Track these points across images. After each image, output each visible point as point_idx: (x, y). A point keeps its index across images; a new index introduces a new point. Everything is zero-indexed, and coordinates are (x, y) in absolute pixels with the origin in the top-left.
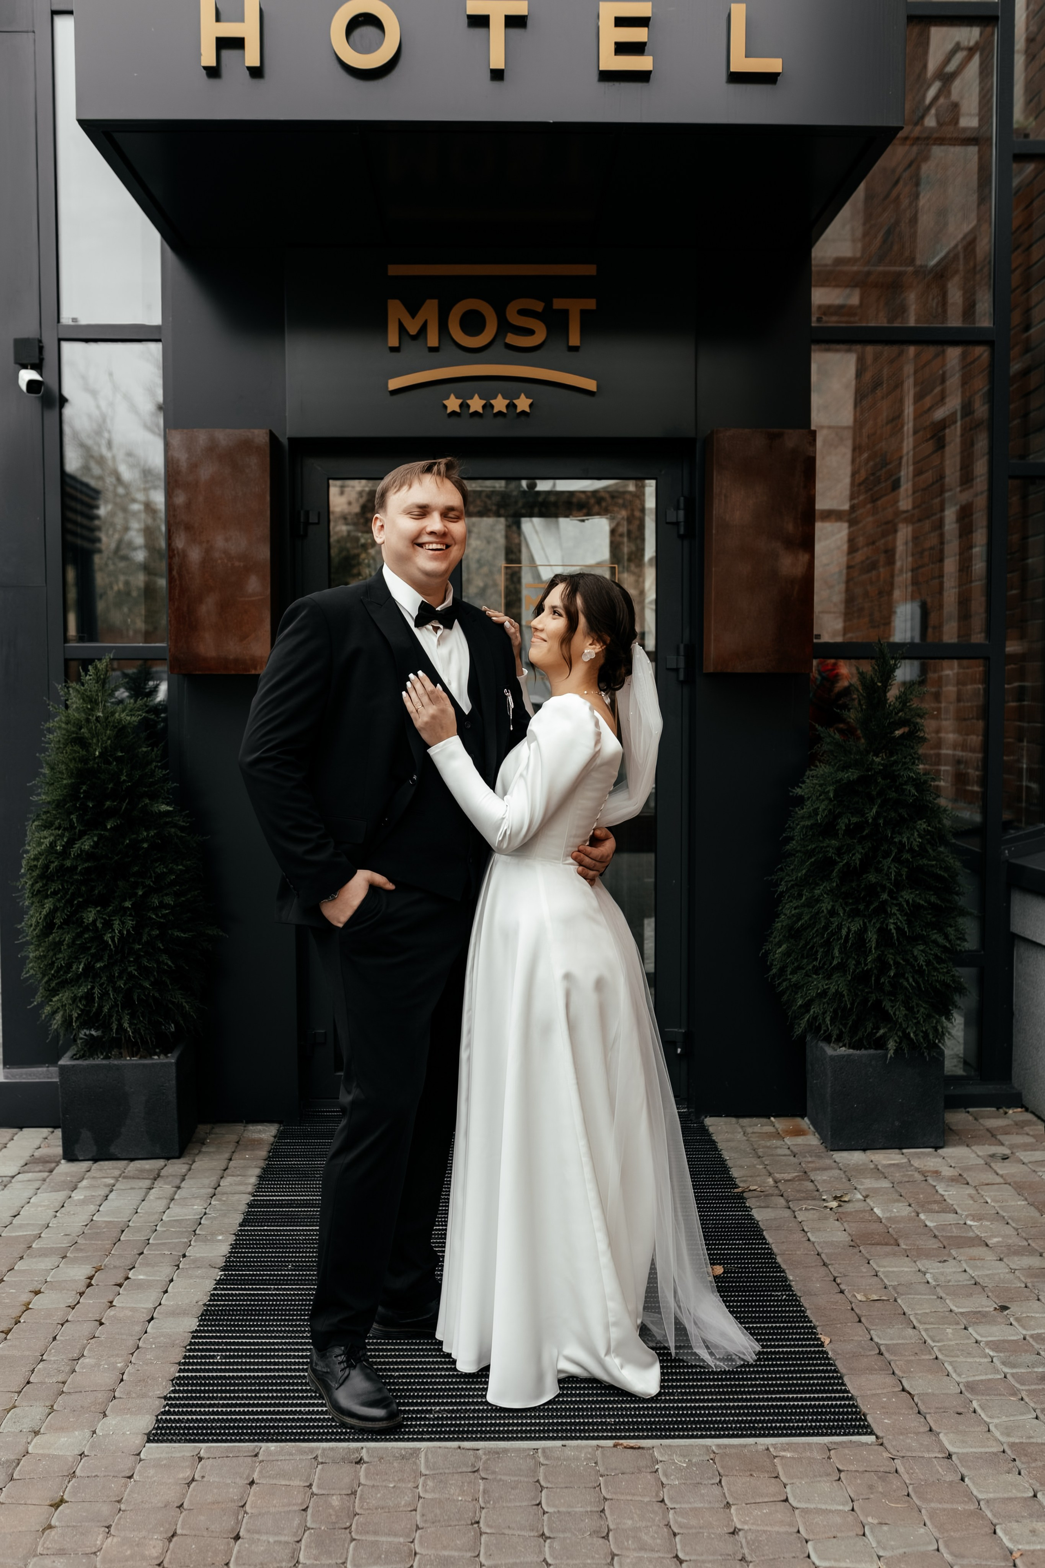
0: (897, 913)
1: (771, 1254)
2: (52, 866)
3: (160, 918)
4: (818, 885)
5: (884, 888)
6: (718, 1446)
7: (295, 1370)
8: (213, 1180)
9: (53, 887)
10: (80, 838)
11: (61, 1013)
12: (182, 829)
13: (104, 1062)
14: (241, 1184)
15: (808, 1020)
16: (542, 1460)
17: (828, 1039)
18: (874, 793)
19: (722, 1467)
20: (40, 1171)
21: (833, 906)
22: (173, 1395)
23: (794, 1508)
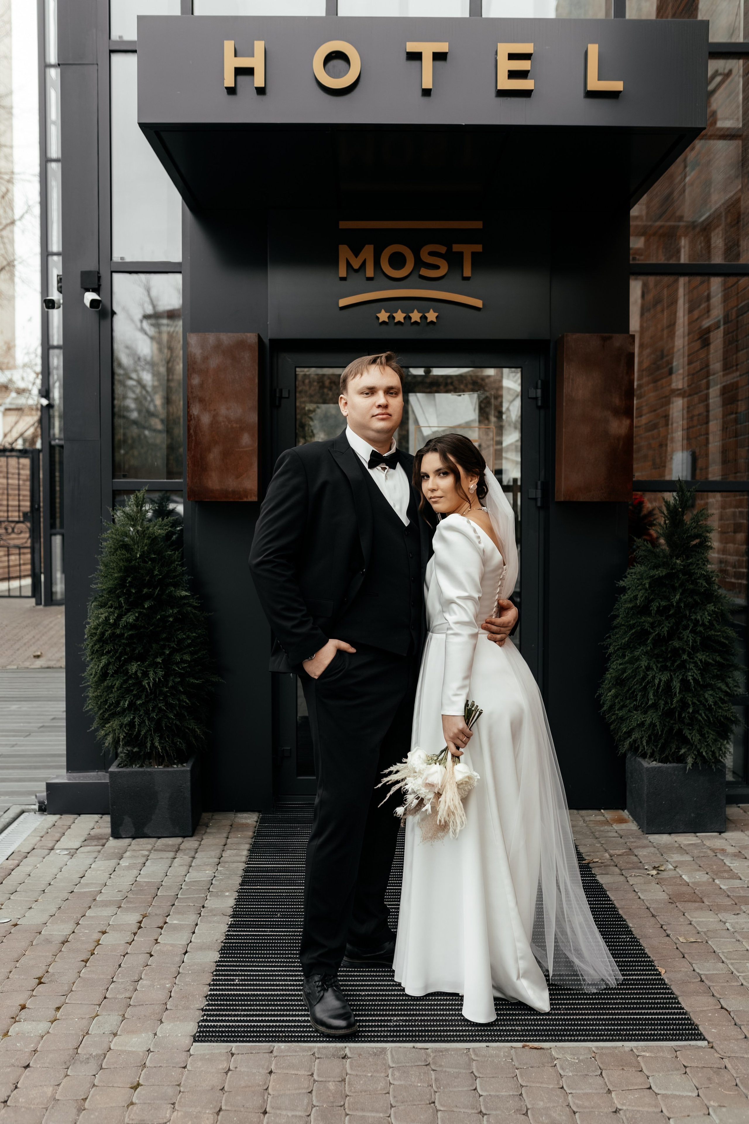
0: (694, 668)
1: (615, 908)
2: (107, 634)
3: (180, 669)
4: (636, 648)
5: (684, 651)
6: (597, 1048)
7: (291, 990)
8: (218, 852)
9: (108, 648)
10: (125, 614)
11: (111, 736)
12: (195, 607)
13: (141, 769)
14: (237, 855)
15: (630, 742)
16: (473, 1057)
17: (644, 756)
18: (677, 585)
19: (602, 1063)
20: (96, 846)
21: (648, 663)
22: (208, 1008)
23: (657, 1094)
